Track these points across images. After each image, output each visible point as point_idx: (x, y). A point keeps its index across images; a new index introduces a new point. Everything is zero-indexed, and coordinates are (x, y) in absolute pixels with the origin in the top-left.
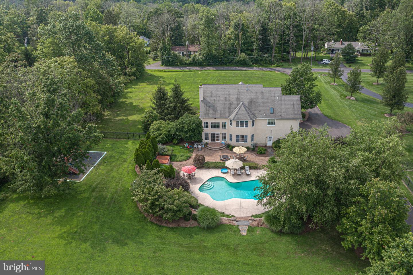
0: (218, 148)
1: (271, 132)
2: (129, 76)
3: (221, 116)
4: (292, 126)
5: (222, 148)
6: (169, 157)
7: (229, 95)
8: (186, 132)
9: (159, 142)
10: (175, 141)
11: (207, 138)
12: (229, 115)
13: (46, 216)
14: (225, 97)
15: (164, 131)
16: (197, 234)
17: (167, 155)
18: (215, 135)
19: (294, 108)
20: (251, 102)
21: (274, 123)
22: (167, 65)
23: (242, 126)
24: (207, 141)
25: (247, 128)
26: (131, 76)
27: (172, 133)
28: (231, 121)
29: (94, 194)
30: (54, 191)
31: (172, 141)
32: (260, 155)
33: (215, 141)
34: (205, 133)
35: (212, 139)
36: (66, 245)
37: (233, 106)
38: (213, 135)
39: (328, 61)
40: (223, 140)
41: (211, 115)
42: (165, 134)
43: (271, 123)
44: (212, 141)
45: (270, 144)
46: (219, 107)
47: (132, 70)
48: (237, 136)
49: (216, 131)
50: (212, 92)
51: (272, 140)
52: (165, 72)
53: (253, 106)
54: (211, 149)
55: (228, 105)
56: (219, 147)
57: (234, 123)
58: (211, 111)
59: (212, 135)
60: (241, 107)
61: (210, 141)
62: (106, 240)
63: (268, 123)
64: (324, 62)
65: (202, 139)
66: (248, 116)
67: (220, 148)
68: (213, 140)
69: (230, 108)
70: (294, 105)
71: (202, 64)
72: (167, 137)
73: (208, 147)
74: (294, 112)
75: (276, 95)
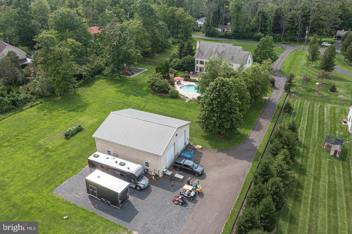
2: (179, 39)
3: (205, 57)
7: (212, 48)
9: (171, 66)
10: (182, 69)
11: (197, 69)
13: (113, 85)
14: (210, 48)
15: (177, 64)
16: (167, 98)
17: (173, 73)
19: (245, 57)
20: (223, 52)
22: (208, 36)
24: (197, 71)
26: (180, 39)
27: (180, 65)
29: (134, 82)
30: (118, 78)
31: (180, 70)
33: (201, 72)
34: (196, 66)
36: (116, 93)
37: (213, 53)
39: (327, 44)
41: (200, 56)
46: (205, 53)
47: (182, 36)
49: (202, 66)
50: (204, 45)
52: (205, 40)
53: (223, 54)
55: (210, 53)
58: (201, 55)
59: (200, 68)
60: (216, 54)
61: (199, 71)
62: (131, 94)
64: (323, 44)
65: (195, 70)
68: (200, 70)
70: (245, 56)
71: (231, 37)
72: (178, 67)
73: (197, 74)
74: (244, 60)
75: (237, 50)
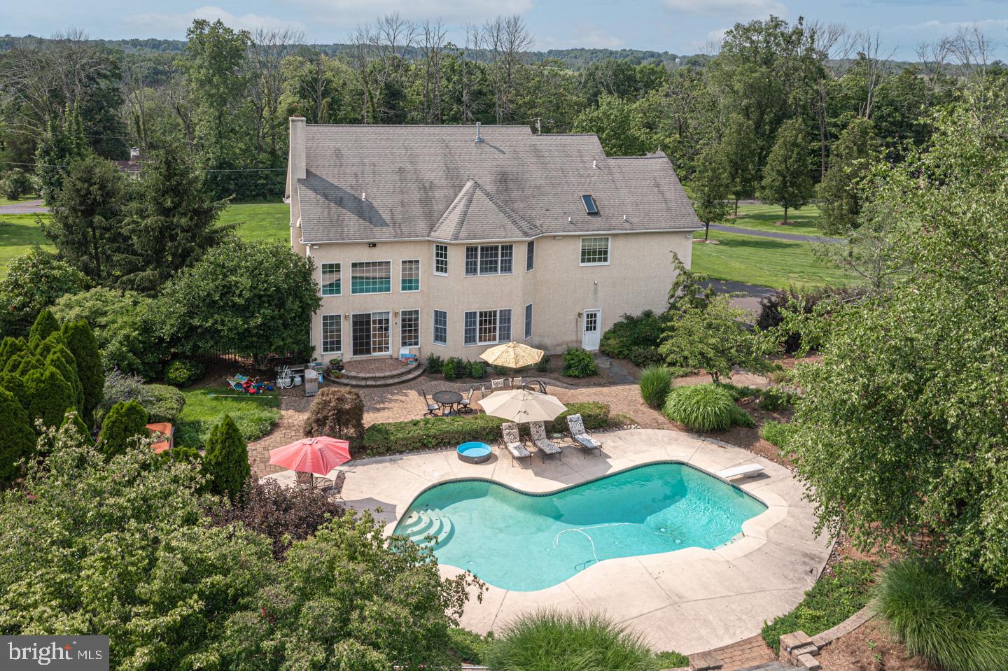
0: (393, 377)
1: (596, 290)
3: (399, 233)
4: (675, 257)
5: (411, 376)
6: (169, 425)
7: (413, 160)
8: (244, 311)
10: (178, 371)
11: (332, 344)
12: (432, 227)
14: (398, 165)
15: (121, 328)
18: (368, 323)
19: (661, 193)
20: (504, 179)
21: (606, 252)
23: (490, 267)
24: (333, 355)
25: (508, 274)
27: (166, 330)
28: (442, 250)
32: (583, 381)
33: (368, 352)
34: (325, 318)
35: (355, 345)
37: (439, 195)
38: (362, 324)
40: (404, 344)
41: (352, 231)
42: (127, 337)
43: (595, 254)
44: (355, 353)
45: (591, 342)
46: (382, 199)
48: (470, 316)
49: (372, 303)
50: (338, 151)
51: (598, 325)
53: (516, 193)
54: (363, 383)
55: (415, 194)
56: (395, 373)
57: (457, 259)
58: (349, 218)
59: (355, 323)
60: (472, 194)
61: (346, 352)
63: (583, 254)
65: (313, 349)
66: (510, 225)
67: (402, 374)
68: (362, 344)
69: (426, 203)
70: (658, 185)
73: (343, 376)
74: (668, 209)
75: (587, 157)
